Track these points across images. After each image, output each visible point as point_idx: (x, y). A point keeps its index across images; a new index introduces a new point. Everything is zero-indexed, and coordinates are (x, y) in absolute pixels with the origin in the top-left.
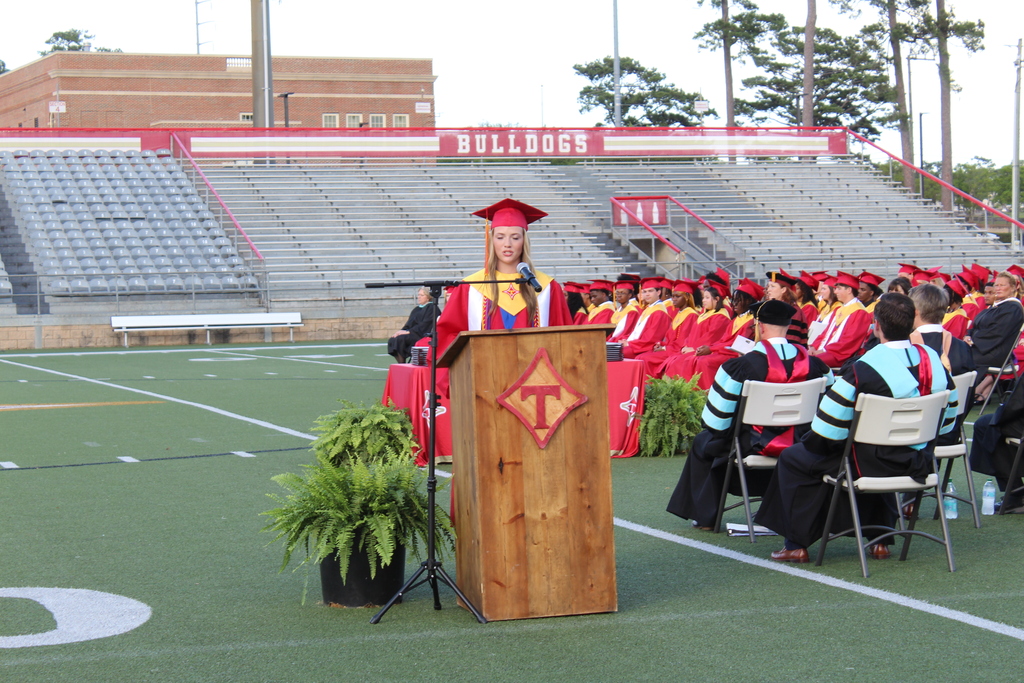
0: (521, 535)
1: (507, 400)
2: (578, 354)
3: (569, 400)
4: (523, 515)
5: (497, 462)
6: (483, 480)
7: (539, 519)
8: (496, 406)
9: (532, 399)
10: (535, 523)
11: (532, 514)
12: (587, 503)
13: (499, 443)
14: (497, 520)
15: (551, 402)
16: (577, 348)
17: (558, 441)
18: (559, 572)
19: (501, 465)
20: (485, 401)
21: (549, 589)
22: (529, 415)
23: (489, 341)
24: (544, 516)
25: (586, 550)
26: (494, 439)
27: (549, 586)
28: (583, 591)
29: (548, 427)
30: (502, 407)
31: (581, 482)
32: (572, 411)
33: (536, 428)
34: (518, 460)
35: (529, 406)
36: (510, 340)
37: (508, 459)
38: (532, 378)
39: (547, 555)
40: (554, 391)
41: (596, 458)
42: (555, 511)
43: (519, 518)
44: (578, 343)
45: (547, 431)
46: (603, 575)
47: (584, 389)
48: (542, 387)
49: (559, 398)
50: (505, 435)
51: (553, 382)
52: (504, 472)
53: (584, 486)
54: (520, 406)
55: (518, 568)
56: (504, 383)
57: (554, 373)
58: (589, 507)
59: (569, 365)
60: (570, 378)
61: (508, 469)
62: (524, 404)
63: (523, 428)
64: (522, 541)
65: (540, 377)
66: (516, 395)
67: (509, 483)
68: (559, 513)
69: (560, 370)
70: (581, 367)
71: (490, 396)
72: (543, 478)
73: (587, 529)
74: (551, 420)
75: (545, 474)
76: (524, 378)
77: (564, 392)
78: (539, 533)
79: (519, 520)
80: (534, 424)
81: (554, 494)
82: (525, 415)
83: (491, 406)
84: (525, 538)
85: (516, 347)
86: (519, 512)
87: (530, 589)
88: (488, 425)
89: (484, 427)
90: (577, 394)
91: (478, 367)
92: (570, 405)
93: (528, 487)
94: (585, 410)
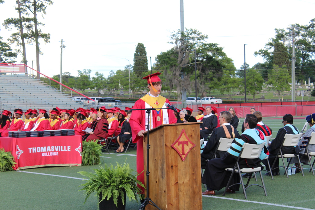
0: (177, 189)
1: (174, 146)
2: (192, 131)
3: (190, 146)
4: (178, 182)
5: (171, 166)
6: (167, 171)
7: (182, 184)
8: (171, 148)
9: (181, 145)
10: (181, 185)
11: (180, 182)
12: (195, 178)
13: (171, 160)
14: (171, 184)
15: (185, 146)
16: (192, 129)
17: (187, 159)
18: (187, 200)
19: (172, 166)
20: (168, 147)
21: (185, 206)
22: (180, 150)
23: (169, 127)
24: (183, 182)
25: (194, 193)
26: (170, 158)
27: (184, 205)
28: (193, 206)
29: (185, 154)
30: (172, 148)
31: (193, 171)
32: (191, 149)
33: (182, 155)
34: (176, 165)
35: (179, 148)
36: (175, 127)
37: (174, 165)
38: (180, 139)
39: (184, 195)
40: (187, 143)
41: (197, 164)
42: (186, 181)
43: (177, 183)
44: (193, 128)
45: (185, 155)
46: (199, 201)
47: (194, 142)
48: (183, 142)
49: (188, 145)
50: (173, 157)
51: (186, 140)
52: (173, 169)
53: (194, 173)
54: (177, 148)
55: (176, 199)
56: (173, 140)
57: (187, 137)
58: (195, 179)
59: (190, 135)
60: (190, 139)
61: (174, 167)
62: (179, 147)
63: (178, 155)
64: (177, 191)
65: (183, 139)
66: (177, 144)
67: (174, 172)
68: (187, 181)
69: (188, 136)
70: (193, 135)
71: (169, 145)
72: (183, 171)
73: (195, 186)
74: (186, 152)
75: (184, 169)
76: (179, 139)
77: (189, 143)
78: (182, 188)
79: (177, 184)
80: (181, 154)
81: (186, 175)
82: (179, 151)
83: (169, 148)
84: (178, 190)
85: (176, 129)
86: (177, 182)
87: (179, 206)
88: (169, 154)
89: (167, 154)
90: (193, 144)
91: (166, 135)
92: (191, 147)
93: (179, 173)
94: (194, 149)
